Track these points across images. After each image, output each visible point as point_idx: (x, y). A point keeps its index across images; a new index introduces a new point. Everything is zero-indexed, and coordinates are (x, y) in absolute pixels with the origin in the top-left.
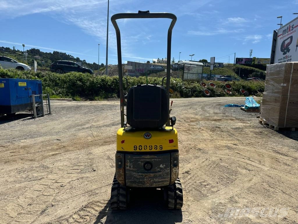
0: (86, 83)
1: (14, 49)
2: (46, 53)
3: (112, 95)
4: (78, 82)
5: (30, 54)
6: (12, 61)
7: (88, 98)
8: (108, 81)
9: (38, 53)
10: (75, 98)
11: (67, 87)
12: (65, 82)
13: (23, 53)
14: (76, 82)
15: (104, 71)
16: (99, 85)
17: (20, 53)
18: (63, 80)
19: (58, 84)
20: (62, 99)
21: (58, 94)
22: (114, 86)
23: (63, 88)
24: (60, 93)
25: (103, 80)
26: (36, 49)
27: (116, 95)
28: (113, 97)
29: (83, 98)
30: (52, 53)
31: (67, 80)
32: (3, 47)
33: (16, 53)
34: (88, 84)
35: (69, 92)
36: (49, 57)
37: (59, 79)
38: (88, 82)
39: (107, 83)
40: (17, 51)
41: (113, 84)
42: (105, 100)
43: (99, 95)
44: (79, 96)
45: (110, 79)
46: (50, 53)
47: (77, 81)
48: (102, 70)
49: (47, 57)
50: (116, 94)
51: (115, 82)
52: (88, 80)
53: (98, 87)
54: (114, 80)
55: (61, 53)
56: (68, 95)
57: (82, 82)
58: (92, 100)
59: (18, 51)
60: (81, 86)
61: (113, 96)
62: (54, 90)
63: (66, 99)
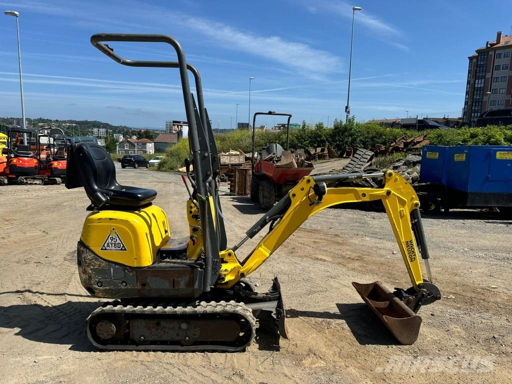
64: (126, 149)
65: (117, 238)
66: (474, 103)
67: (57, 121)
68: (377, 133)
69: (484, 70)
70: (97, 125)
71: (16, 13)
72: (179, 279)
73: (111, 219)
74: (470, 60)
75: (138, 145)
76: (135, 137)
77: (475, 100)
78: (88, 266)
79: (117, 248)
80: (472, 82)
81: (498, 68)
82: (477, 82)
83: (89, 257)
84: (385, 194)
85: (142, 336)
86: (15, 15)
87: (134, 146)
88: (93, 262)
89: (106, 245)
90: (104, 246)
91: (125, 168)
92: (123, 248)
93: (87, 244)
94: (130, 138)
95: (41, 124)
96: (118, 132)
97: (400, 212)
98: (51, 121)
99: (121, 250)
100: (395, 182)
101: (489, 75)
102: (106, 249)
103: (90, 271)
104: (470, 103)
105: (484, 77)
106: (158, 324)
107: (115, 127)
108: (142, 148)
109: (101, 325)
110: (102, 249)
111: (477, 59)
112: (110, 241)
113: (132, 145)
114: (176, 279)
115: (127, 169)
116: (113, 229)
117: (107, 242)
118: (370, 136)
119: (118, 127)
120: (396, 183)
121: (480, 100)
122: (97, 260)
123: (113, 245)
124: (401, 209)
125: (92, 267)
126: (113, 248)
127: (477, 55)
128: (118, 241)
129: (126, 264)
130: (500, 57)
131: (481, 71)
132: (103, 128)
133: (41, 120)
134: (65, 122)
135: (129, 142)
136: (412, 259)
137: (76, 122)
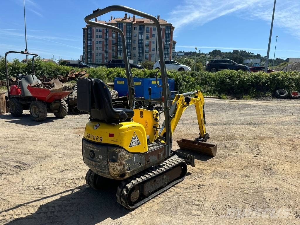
0: (236, 80)
1: (199, 52)
2: (226, 53)
3: (264, 94)
4: (227, 80)
5: (212, 55)
6: (176, 63)
7: (235, 97)
8: (262, 79)
9: (219, 54)
10: (221, 96)
11: (215, 85)
12: (214, 81)
13: (206, 55)
14: (225, 80)
15: (284, 67)
16: (250, 82)
17: (204, 56)
18: (213, 78)
19: (208, 82)
20: (208, 96)
21: (206, 92)
22: (269, 83)
23: (212, 86)
24: (208, 91)
25: (256, 77)
26: (217, 50)
27: (270, 94)
28: (266, 97)
29: (230, 96)
30: (232, 52)
31: (217, 78)
32: (191, 52)
33: (201, 55)
34: (238, 82)
35: (216, 90)
36: (228, 57)
37: (210, 78)
38: (238, 79)
39: (261, 80)
40: (201, 54)
41: (268, 82)
42: (254, 100)
43: (248, 94)
44: (226, 94)
45: (265, 76)
46: (230, 53)
47: (226, 78)
48: (282, 65)
49: (226, 56)
50: (271, 92)
51: (272, 79)
52: (239, 77)
53: (249, 85)
54: (270, 76)
55: (241, 51)
56: (215, 93)
57: (232, 80)
58: (239, 98)
59: (203, 53)
60: (229, 84)
61: (266, 95)
62: (203, 88)
63: (212, 97)
65: (137, 138)
66: (88, 54)
68: (57, 68)
69: (91, 37)
72: (161, 153)
73: (133, 127)
74: (83, 30)
77: (88, 52)
78: (123, 160)
79: (136, 144)
80: (86, 42)
81: (97, 36)
82: (88, 43)
83: (124, 154)
85: (149, 191)
88: (126, 156)
89: (131, 144)
90: (130, 144)
92: (139, 143)
93: (122, 146)
99: (138, 144)
101: (93, 40)
102: (131, 146)
103: (124, 163)
104: (86, 53)
105: (91, 40)
106: (155, 181)
109: (133, 194)
110: (129, 147)
111: (87, 30)
112: (133, 140)
114: (159, 154)
116: (135, 133)
117: (132, 141)
118: (53, 70)
121: (91, 52)
122: (128, 154)
123: (135, 142)
125: (125, 160)
126: (135, 144)
127: (87, 28)
128: (137, 140)
129: (141, 152)
130: (98, 31)
131: (90, 37)
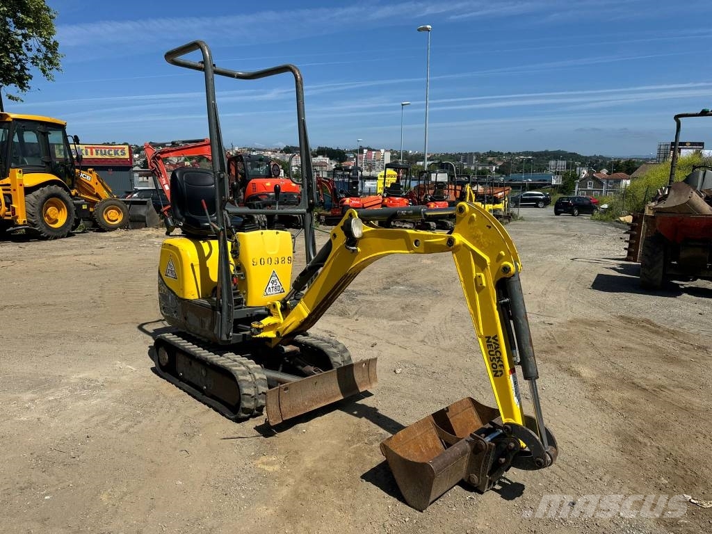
64: (589, 188)
67: (509, 153)
70: (557, 155)
71: (429, 26)
75: (607, 182)
76: (604, 171)
84: (445, 244)
86: (427, 30)
87: (602, 184)
91: (559, 215)
94: (597, 172)
95: (490, 159)
96: (589, 165)
97: (475, 279)
98: (502, 154)
100: (469, 223)
107: (586, 157)
108: (613, 188)
113: (599, 183)
115: (562, 217)
119: (590, 157)
120: (471, 225)
124: (478, 274)
132: (562, 159)
133: (491, 154)
134: (519, 154)
135: (594, 178)
136: (497, 372)
137: (534, 154)
